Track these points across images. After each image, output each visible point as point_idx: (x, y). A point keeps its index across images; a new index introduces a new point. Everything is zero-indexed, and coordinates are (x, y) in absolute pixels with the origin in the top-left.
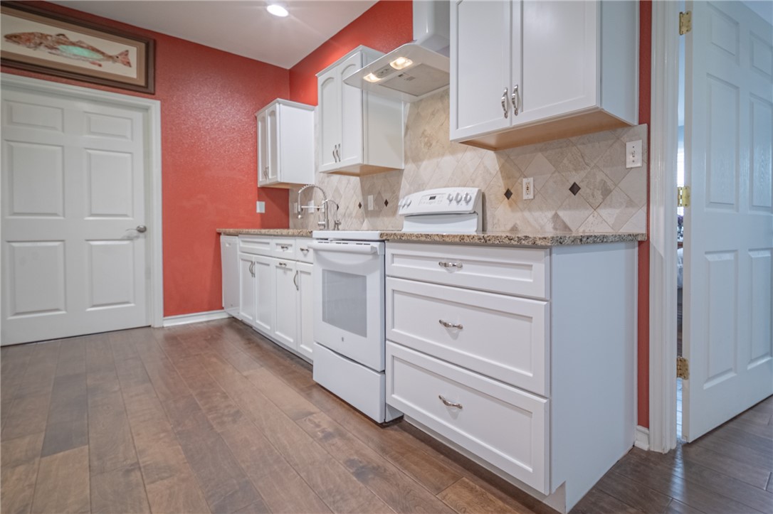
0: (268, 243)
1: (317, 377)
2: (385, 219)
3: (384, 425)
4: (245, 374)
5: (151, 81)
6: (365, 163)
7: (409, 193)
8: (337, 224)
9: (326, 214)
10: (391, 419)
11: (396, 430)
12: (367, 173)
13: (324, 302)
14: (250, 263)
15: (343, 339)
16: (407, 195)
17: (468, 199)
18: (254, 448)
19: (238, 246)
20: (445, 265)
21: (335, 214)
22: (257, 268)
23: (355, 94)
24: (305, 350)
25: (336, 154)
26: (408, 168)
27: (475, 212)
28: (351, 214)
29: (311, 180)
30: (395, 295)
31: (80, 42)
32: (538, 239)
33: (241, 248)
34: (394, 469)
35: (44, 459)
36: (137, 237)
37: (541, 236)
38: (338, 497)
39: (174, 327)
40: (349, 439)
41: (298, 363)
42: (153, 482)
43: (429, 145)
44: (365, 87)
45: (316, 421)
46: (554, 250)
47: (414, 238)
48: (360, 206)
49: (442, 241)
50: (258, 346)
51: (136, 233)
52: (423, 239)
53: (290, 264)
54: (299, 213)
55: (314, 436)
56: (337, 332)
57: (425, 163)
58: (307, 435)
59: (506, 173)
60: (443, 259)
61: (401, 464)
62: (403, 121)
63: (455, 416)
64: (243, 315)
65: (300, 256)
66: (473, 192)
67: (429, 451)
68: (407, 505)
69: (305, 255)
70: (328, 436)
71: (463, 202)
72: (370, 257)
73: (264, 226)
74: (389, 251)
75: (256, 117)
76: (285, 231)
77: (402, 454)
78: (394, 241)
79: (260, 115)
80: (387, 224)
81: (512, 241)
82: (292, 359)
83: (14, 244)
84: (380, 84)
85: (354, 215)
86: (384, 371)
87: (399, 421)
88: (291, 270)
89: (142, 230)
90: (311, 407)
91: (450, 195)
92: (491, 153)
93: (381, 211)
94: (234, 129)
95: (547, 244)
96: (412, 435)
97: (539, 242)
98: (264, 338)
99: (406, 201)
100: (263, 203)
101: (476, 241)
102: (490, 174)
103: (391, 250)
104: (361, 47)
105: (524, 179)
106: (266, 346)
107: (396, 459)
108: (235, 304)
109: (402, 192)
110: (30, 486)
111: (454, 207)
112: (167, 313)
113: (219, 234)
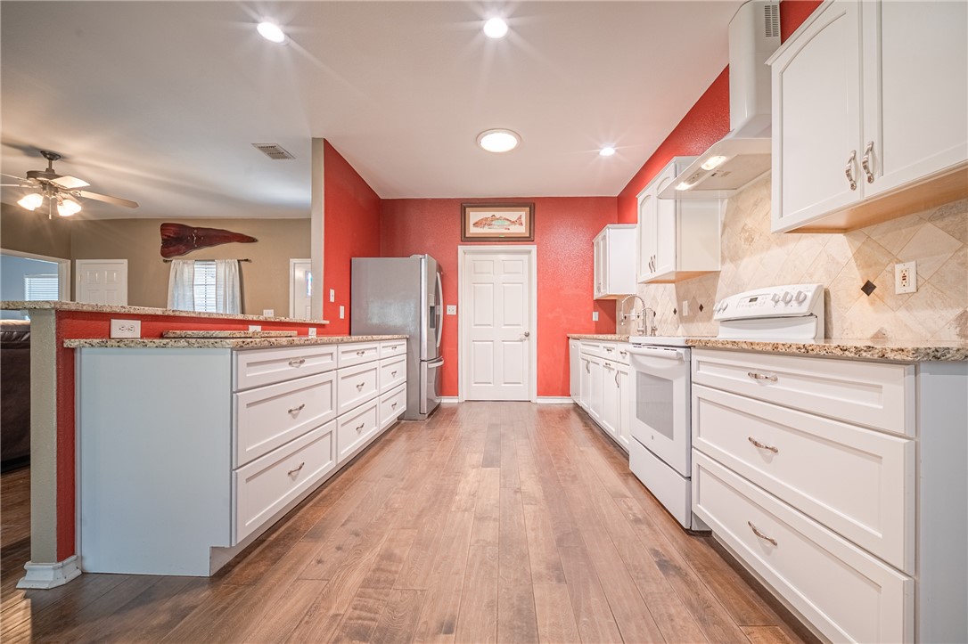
0: (599, 347)
1: (632, 468)
2: (700, 324)
3: (689, 532)
4: (581, 449)
5: (532, 232)
6: (678, 270)
7: (727, 296)
8: (654, 330)
9: (644, 322)
10: (697, 529)
11: (702, 542)
12: (682, 279)
13: (637, 403)
14: (587, 362)
15: (653, 438)
16: (724, 298)
17: (801, 298)
18: (584, 507)
19: (579, 348)
20: (756, 376)
21: (652, 321)
22: (591, 365)
23: (668, 205)
24: (624, 440)
25: (652, 266)
26: (727, 270)
27: (812, 315)
28: (667, 319)
29: (633, 290)
30: (701, 403)
31: (500, 217)
32: (889, 351)
33: (581, 349)
34: (696, 578)
35: (483, 469)
36: (524, 340)
37: (895, 347)
38: (642, 576)
39: (543, 404)
40: (655, 531)
41: (619, 450)
42: (527, 504)
43: (750, 240)
44: (679, 198)
45: (630, 504)
46: (922, 367)
47: (720, 345)
48: (675, 312)
49: (751, 349)
50: (591, 429)
51: (523, 337)
52: (729, 346)
53: (613, 365)
54: (622, 321)
55: (626, 516)
56: (650, 431)
57: (745, 261)
58: (621, 513)
59: (863, 260)
60: (754, 369)
61: (703, 576)
62: (720, 218)
63: (768, 552)
64: (582, 403)
65: (620, 358)
66: (809, 290)
67: (738, 579)
68: (706, 617)
69: (624, 358)
70: (637, 521)
71: (794, 303)
72: (677, 362)
73: (598, 332)
74: (695, 358)
75: (593, 243)
76: (613, 337)
77: (706, 568)
78: (700, 348)
79: (595, 241)
80: (700, 330)
81: (847, 353)
82: (615, 447)
84: (695, 189)
85: (669, 321)
86: (690, 478)
87: (706, 535)
88: (613, 369)
89: (527, 335)
90: (626, 491)
91: (775, 295)
92: (840, 237)
93: (695, 317)
94: (578, 256)
95: (905, 358)
96: (721, 555)
97: (891, 356)
98: (596, 424)
99: (722, 305)
100: (597, 313)
101: (795, 350)
102: (838, 263)
103: (696, 356)
104: (675, 158)
105: (896, 266)
106: (596, 430)
107: (699, 570)
108: (577, 394)
109: (718, 296)
110: (477, 481)
111: (781, 309)
112: (539, 394)
113: (569, 338)
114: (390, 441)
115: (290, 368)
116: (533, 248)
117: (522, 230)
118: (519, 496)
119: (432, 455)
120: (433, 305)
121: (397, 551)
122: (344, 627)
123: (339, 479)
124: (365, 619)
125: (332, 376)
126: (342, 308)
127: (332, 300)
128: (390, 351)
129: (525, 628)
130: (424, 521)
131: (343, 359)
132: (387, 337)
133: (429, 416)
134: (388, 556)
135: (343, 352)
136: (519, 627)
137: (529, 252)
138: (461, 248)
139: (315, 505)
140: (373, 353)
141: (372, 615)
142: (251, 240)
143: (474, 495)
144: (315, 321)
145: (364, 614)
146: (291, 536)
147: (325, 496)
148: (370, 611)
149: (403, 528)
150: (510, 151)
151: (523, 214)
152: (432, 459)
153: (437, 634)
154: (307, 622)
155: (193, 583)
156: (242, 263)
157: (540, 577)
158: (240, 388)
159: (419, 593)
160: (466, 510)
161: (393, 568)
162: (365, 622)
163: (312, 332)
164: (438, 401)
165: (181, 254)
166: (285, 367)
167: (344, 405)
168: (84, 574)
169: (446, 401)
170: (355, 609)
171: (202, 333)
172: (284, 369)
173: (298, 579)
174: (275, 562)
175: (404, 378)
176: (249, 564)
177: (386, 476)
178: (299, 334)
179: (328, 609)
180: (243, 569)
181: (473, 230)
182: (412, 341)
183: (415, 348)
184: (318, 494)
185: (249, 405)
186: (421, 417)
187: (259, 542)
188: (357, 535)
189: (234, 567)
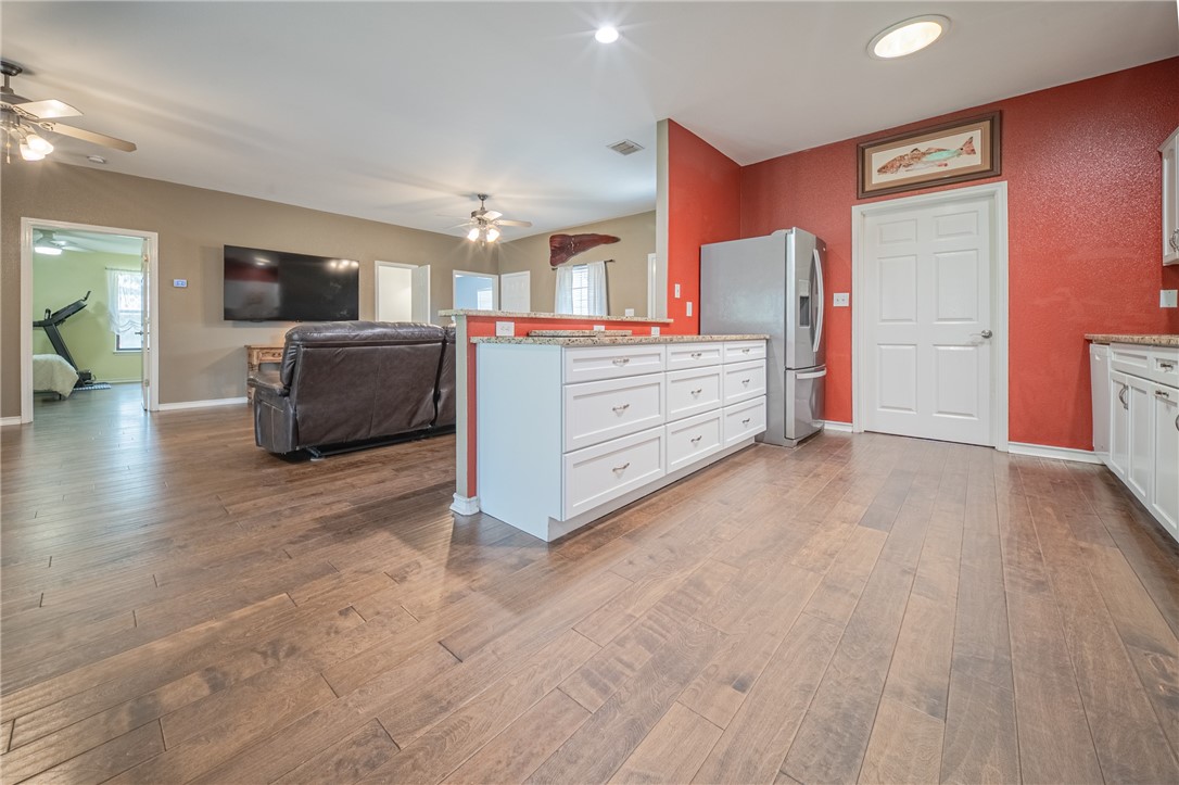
0: (1145, 358)
4: (1084, 544)
5: (997, 161)
14: (1122, 387)
19: (1109, 360)
22: (1131, 395)
31: (929, 149)
33: (1113, 362)
35: (860, 527)
36: (982, 343)
42: (919, 594)
51: (980, 338)
55: (1148, 684)
58: (1135, 675)
64: (1115, 465)
75: (1160, 154)
79: (1164, 149)
83: (883, 347)
88: (1173, 403)
89: (988, 336)
94: (1116, 184)
100: (1174, 292)
108: (1105, 449)
110: (844, 540)
112: (1013, 437)
113: (1090, 341)
114: (739, 464)
115: (614, 366)
116: (1001, 188)
117: (976, 161)
118: (908, 579)
119: (788, 491)
120: (806, 294)
121: (708, 583)
122: (636, 629)
123: (671, 491)
124: (655, 631)
125: (659, 378)
126: (689, 305)
127: (677, 295)
128: (739, 355)
129: (846, 740)
130: (751, 562)
131: (674, 360)
132: (734, 337)
133: (799, 443)
134: (697, 584)
135: (673, 354)
136: (837, 733)
137: (992, 195)
138: (856, 210)
139: (641, 510)
140: (715, 356)
141: (664, 632)
142: (614, 240)
143: (832, 555)
144: (658, 320)
145: (656, 626)
146: (615, 531)
147: (653, 504)
148: (663, 627)
149: (723, 562)
150: (927, 47)
151: (977, 135)
152: (785, 497)
153: (725, 683)
154: (606, 610)
155: (537, 542)
156: (608, 264)
157: (900, 694)
158: (568, 381)
159: (719, 634)
160: (812, 570)
161: (699, 598)
162: (655, 635)
163: (655, 331)
164: (819, 426)
165: (563, 262)
166: (609, 366)
167: (674, 412)
168: (480, 512)
169: (831, 427)
170: (650, 618)
171: (552, 332)
172: (608, 368)
173: (609, 570)
174: (595, 548)
175: (763, 389)
176: (576, 542)
177: (722, 502)
178: (634, 334)
179: (627, 607)
180: (571, 546)
181: (876, 179)
182: (774, 343)
183: (778, 350)
184: (647, 500)
185: (576, 398)
186: (787, 443)
187: (588, 527)
188: (672, 551)
189: (566, 541)
